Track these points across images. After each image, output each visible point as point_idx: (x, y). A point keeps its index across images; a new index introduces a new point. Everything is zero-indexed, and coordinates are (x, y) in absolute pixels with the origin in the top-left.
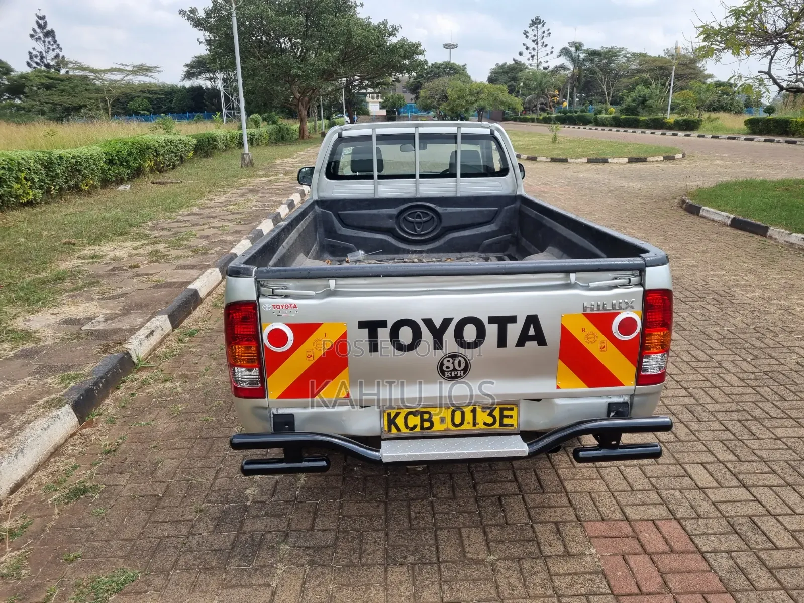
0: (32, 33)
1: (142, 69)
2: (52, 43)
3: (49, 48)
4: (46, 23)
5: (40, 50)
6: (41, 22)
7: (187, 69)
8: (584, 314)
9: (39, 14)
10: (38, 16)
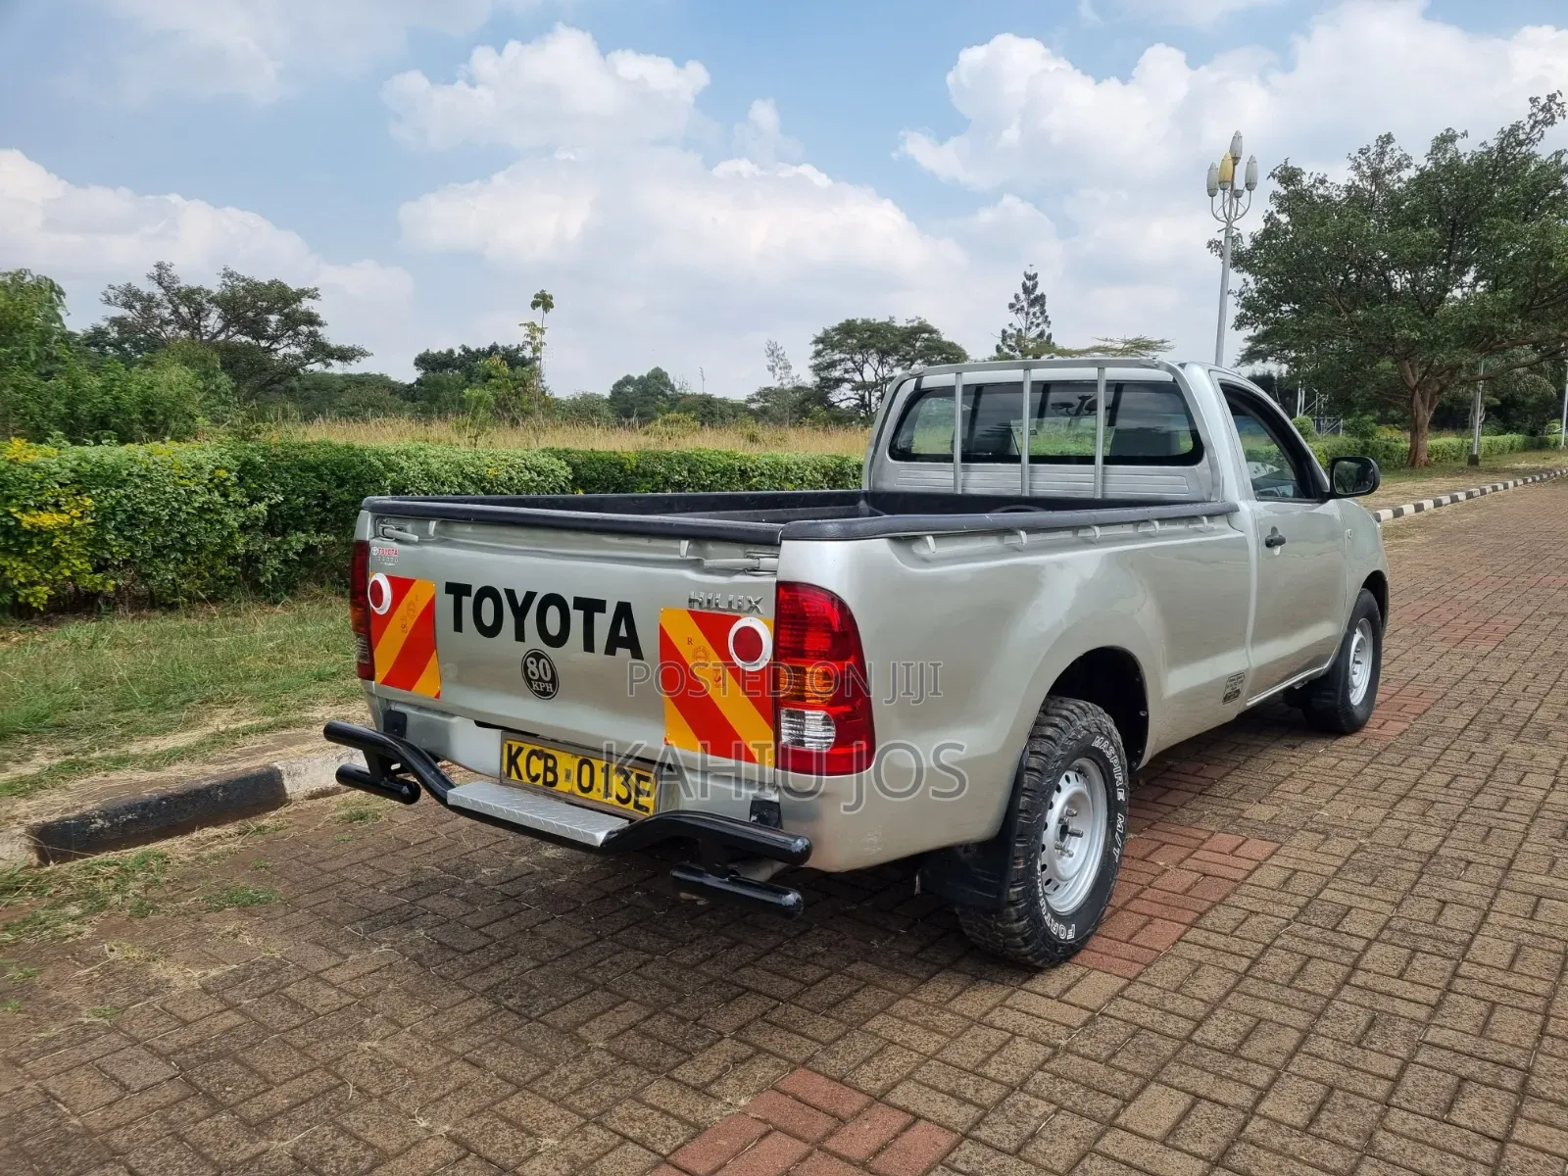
0: (1013, 301)
1: (1140, 345)
2: (1038, 314)
3: (1032, 323)
4: (1035, 286)
5: (1018, 327)
6: (1029, 284)
7: (1249, 344)
8: (690, 612)
9: (1028, 273)
10: (1026, 275)
